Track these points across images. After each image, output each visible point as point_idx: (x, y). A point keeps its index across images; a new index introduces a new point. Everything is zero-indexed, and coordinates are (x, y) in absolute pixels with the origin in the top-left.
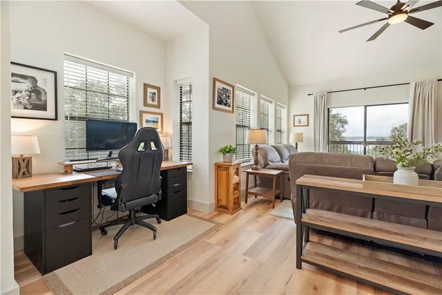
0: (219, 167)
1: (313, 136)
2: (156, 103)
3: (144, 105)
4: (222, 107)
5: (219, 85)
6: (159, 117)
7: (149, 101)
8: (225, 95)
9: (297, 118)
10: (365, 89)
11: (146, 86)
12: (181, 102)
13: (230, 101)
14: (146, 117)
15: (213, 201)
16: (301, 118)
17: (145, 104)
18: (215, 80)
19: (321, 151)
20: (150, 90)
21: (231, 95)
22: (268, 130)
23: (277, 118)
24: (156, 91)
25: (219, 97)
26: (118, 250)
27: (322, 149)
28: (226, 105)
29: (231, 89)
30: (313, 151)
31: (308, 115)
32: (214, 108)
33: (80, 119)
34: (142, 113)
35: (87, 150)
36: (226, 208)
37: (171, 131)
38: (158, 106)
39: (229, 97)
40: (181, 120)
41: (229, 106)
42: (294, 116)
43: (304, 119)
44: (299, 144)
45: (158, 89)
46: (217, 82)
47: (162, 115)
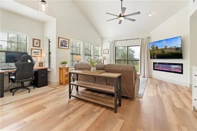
0: (60, 69)
1: (109, 57)
2: (38, 46)
3: (33, 46)
4: (63, 47)
6: (40, 51)
7: (35, 45)
8: (64, 43)
9: (105, 51)
10: (127, 40)
11: (34, 39)
12: (49, 45)
13: (67, 45)
14: (33, 51)
15: (58, 81)
16: (106, 50)
19: (112, 63)
20: (35, 41)
21: (68, 43)
22: (91, 55)
24: (38, 41)
25: (61, 43)
26: (14, 96)
27: (113, 63)
28: (65, 46)
29: (67, 40)
30: (110, 63)
31: (108, 50)
32: (58, 48)
33: (5, 51)
34: (32, 49)
35: (6, 62)
36: (62, 83)
37: (45, 56)
38: (40, 47)
39: (66, 44)
40: (49, 52)
41: (67, 47)
43: (107, 51)
44: (104, 61)
45: (40, 40)
46: (60, 39)
47: (41, 50)
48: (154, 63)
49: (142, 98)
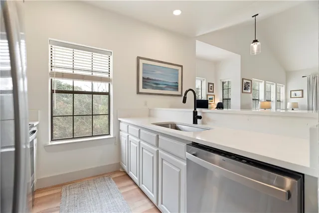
4: (246, 91)
5: (245, 81)
7: (210, 90)
8: (247, 85)
9: (293, 92)
11: (209, 84)
12: (223, 89)
13: (250, 88)
14: (209, 97)
16: (297, 92)
17: (209, 92)
18: (243, 79)
21: (250, 85)
22: (271, 101)
23: (277, 93)
25: (245, 87)
28: (248, 90)
29: (250, 82)
31: (302, 90)
32: (242, 92)
34: (207, 95)
38: (213, 92)
39: (249, 86)
42: (291, 91)
45: (213, 84)
47: (214, 95)
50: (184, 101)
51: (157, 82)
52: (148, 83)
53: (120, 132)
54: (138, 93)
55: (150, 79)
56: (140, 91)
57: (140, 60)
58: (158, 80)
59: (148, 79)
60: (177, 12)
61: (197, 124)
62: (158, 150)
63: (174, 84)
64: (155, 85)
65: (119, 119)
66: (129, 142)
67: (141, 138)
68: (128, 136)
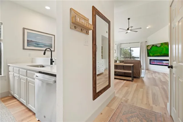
10: (130, 43)
31: (115, 50)
48: (150, 60)
49: (143, 78)
50: (44, 54)
51: (37, 43)
52: (31, 44)
53: (9, 72)
54: (24, 49)
55: (33, 41)
56: (25, 48)
57: (25, 30)
58: (39, 42)
59: (31, 41)
60: (48, 8)
61: (52, 64)
62: (27, 78)
63: (49, 45)
64: (36, 45)
65: (8, 64)
66: (14, 77)
67: (20, 73)
68: (14, 74)
